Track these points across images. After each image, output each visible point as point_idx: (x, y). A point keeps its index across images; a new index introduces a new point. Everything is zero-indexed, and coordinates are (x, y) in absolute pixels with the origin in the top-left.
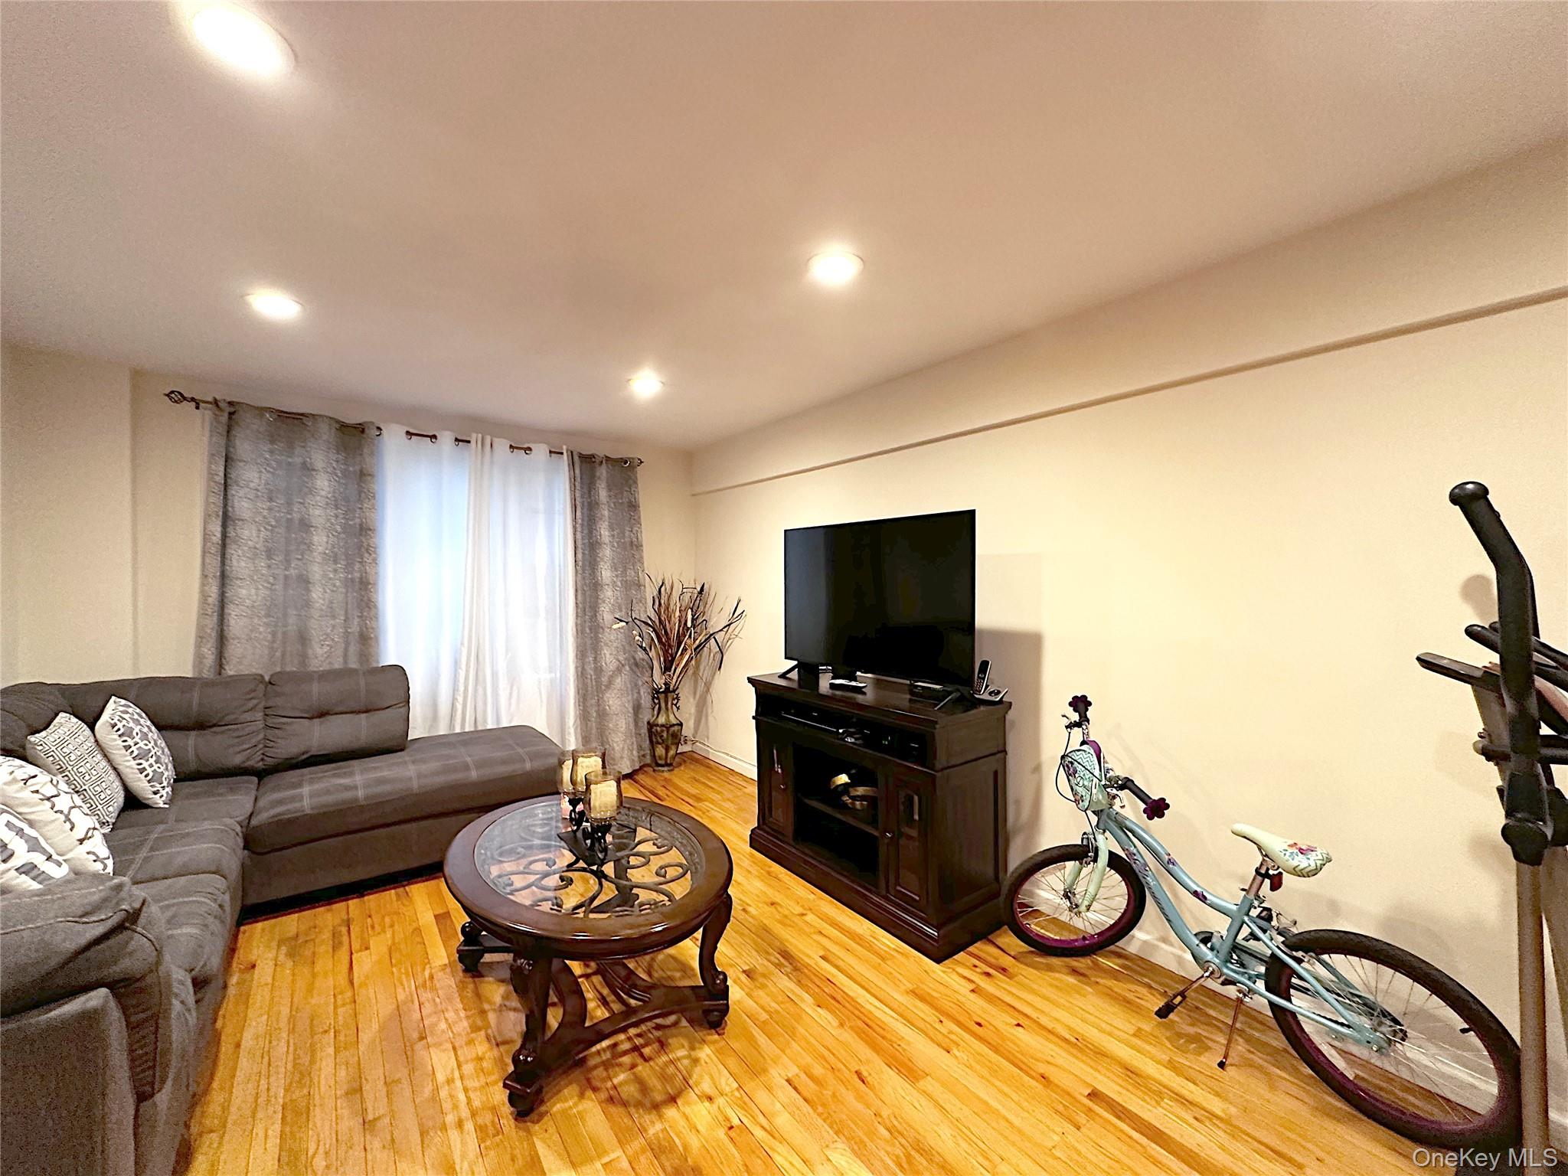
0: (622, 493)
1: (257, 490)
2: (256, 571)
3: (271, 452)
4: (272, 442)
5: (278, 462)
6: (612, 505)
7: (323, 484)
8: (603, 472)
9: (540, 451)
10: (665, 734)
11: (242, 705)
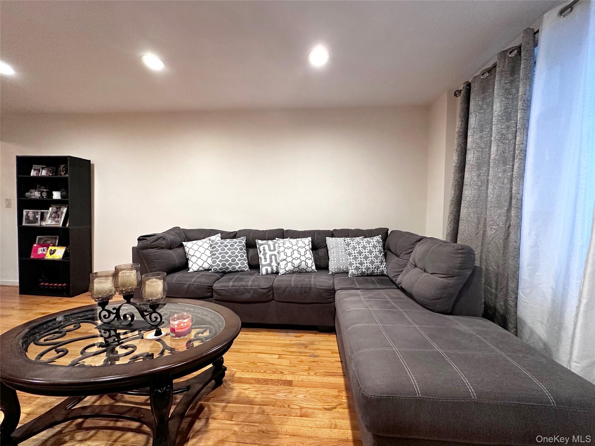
2: (473, 179)
3: (483, 99)
4: (484, 92)
7: (496, 106)
11: (407, 250)
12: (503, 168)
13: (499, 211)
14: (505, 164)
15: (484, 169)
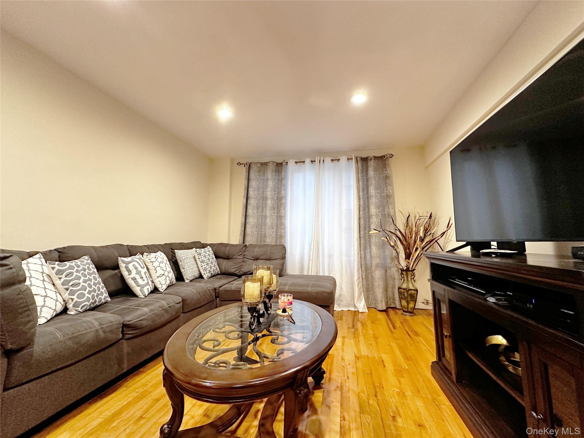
0: (383, 172)
1: (255, 188)
2: (254, 213)
3: (259, 175)
4: (259, 173)
5: (261, 179)
6: (377, 178)
7: (270, 184)
8: (371, 163)
9: (343, 159)
10: (406, 294)
11: (238, 253)
12: (274, 211)
13: (272, 230)
14: (274, 210)
15: (260, 210)
